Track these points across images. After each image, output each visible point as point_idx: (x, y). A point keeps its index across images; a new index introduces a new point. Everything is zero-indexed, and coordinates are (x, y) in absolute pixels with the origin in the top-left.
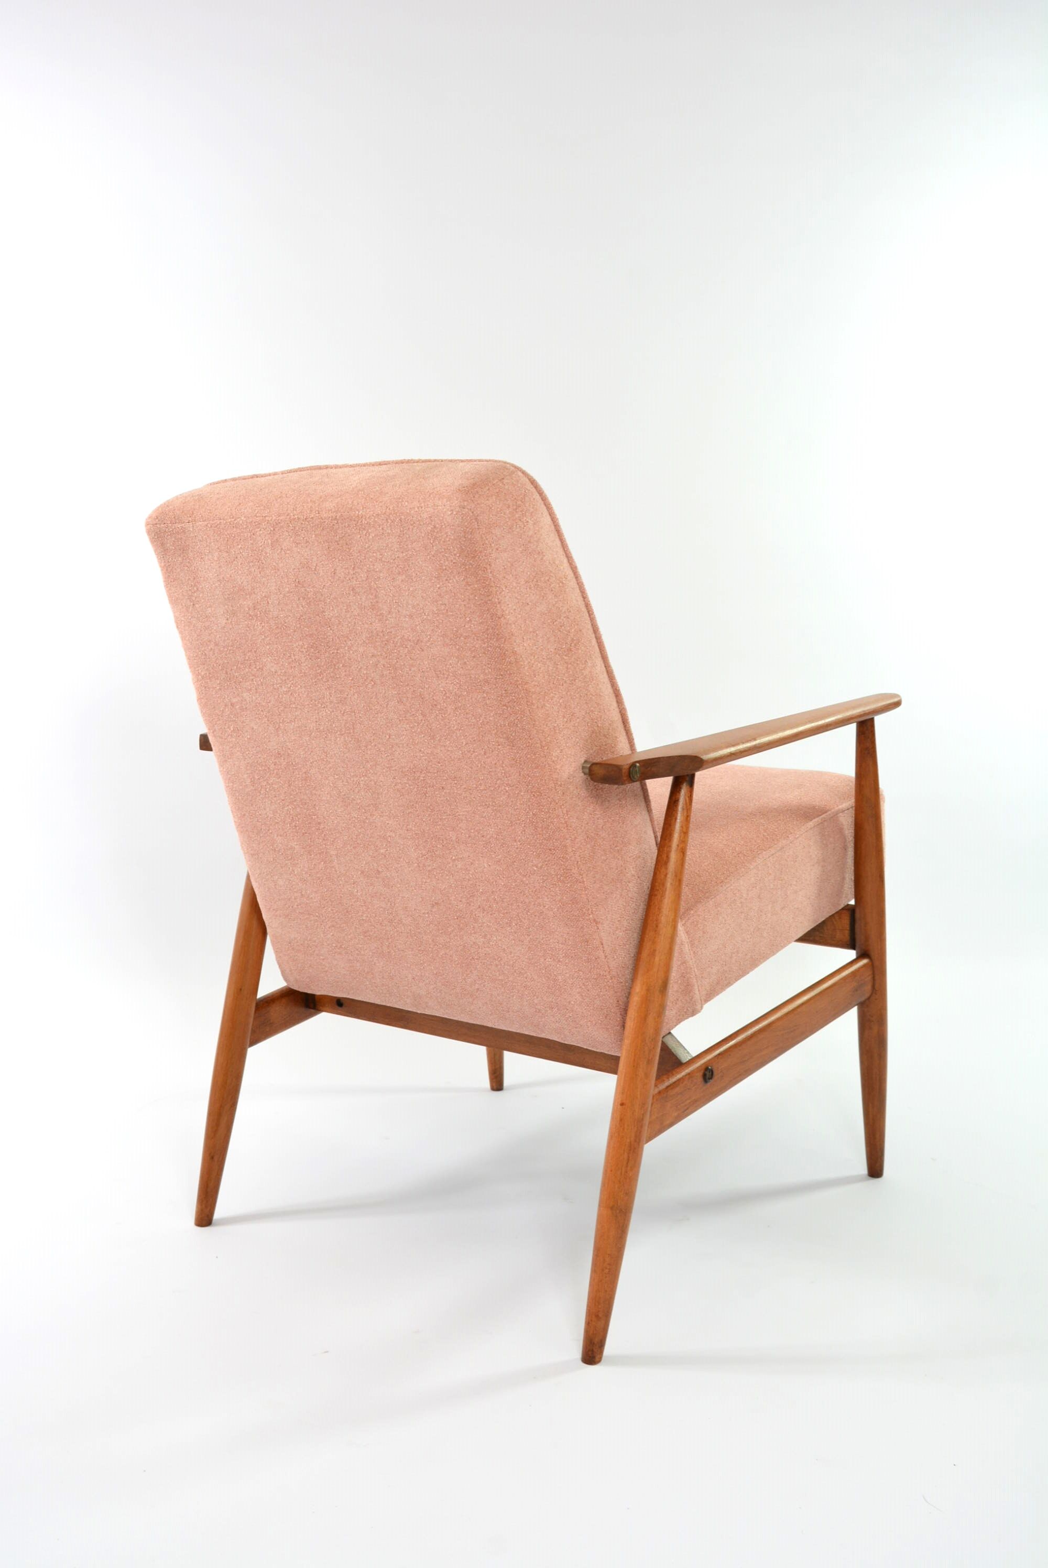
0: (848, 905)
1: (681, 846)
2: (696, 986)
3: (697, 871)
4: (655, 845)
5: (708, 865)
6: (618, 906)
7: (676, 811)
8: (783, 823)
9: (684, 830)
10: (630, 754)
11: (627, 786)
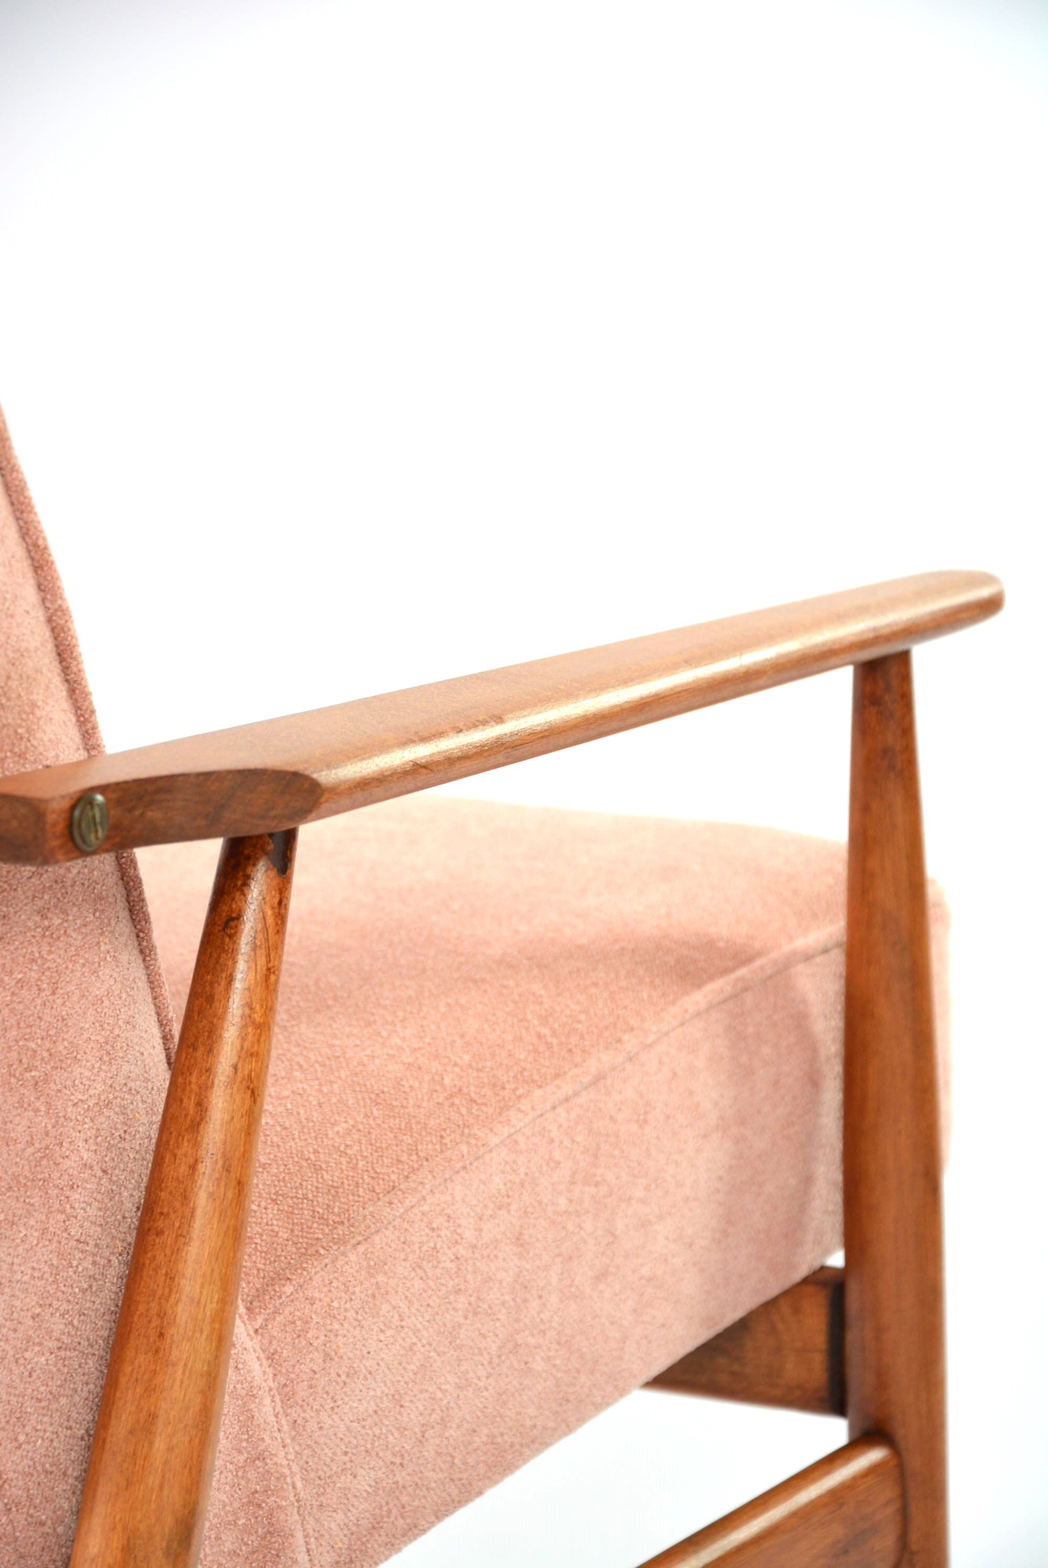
0: (823, 1268)
1: (245, 1070)
2: (299, 1535)
3: (308, 1152)
4: (165, 1066)
5: (348, 1132)
6: (33, 1268)
7: (233, 953)
8: (606, 994)
9: (257, 1017)
10: (78, 764)
11: (68, 870)
